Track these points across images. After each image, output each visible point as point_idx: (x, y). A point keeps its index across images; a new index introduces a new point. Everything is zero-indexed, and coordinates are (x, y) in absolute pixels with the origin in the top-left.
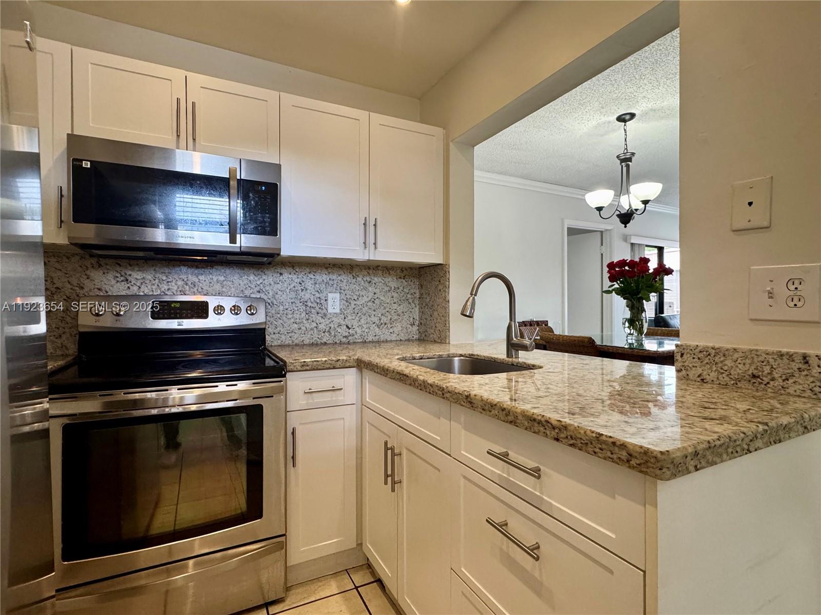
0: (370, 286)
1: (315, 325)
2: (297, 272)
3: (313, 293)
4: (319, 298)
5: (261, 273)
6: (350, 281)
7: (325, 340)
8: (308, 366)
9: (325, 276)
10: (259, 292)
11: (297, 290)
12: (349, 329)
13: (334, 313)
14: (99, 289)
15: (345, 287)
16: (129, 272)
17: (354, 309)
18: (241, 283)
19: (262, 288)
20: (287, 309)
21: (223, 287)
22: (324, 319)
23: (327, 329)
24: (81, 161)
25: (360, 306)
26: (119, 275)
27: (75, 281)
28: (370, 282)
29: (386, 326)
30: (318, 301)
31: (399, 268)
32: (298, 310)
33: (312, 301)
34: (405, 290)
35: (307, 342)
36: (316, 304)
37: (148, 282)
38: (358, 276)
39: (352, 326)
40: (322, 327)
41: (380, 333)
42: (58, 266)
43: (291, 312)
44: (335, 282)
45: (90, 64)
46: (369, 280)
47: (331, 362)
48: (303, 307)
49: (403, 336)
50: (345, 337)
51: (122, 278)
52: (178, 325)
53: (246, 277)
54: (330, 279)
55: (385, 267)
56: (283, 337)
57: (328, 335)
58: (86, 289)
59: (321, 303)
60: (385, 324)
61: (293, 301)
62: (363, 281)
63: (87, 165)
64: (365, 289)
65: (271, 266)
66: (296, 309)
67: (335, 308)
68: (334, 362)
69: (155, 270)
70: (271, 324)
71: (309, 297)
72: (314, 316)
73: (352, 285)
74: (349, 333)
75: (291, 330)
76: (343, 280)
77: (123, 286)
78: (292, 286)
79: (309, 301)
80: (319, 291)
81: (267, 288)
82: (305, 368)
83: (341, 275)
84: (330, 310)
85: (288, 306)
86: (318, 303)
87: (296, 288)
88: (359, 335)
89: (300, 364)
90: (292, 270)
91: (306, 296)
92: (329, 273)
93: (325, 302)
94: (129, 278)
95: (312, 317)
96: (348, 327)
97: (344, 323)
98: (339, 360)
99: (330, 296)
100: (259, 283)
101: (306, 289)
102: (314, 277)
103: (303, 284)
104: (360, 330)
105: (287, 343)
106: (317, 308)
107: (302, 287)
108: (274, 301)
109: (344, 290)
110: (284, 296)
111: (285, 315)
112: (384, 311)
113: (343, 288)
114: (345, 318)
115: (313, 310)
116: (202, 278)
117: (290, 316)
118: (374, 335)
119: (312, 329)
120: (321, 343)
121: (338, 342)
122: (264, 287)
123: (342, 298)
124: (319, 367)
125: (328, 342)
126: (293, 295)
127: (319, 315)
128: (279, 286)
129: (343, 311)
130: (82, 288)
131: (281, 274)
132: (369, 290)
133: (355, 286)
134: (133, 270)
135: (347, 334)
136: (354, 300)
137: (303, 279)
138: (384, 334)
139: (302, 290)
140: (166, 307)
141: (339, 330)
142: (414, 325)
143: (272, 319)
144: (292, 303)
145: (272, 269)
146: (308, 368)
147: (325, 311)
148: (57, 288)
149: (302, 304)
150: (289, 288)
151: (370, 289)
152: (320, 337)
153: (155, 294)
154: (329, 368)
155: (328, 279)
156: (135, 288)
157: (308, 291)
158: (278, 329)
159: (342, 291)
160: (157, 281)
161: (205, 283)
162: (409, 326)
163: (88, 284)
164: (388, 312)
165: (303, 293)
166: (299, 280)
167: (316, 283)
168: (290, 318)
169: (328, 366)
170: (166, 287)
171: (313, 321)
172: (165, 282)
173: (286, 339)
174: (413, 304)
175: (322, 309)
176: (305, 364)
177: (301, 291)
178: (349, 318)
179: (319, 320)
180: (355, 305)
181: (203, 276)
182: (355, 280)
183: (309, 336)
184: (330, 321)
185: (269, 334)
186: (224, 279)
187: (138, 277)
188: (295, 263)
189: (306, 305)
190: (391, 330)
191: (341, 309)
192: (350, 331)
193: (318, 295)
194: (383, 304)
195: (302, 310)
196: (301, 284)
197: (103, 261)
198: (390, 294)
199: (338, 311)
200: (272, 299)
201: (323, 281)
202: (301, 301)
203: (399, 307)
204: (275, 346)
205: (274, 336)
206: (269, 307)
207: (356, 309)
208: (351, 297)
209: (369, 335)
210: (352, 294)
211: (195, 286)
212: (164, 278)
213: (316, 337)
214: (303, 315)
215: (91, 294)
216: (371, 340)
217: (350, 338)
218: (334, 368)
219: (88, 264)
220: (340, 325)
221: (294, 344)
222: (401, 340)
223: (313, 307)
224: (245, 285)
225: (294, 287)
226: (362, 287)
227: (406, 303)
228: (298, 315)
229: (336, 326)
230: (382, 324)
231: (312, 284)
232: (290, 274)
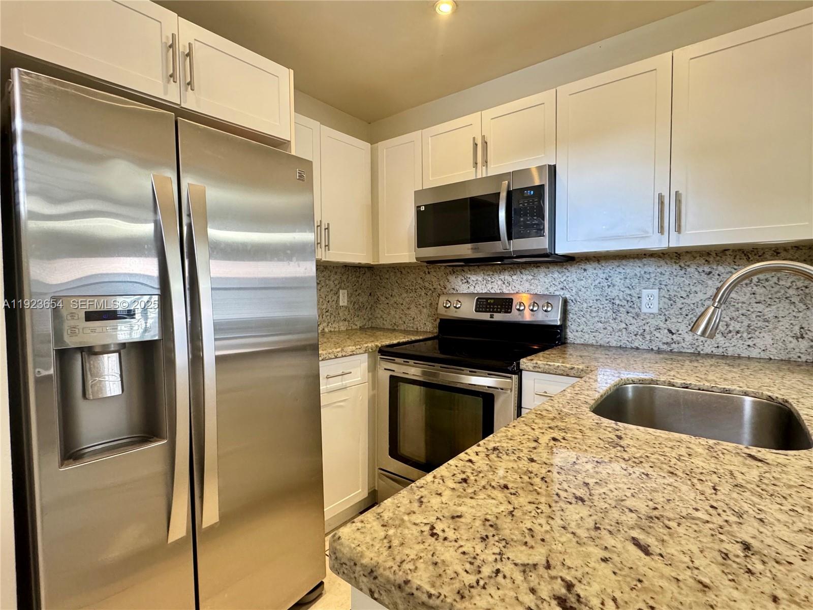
0: (711, 279)
1: (624, 326)
2: (602, 266)
3: (623, 289)
4: (630, 295)
5: (564, 270)
6: (675, 274)
7: (636, 344)
8: (539, 368)
9: (638, 270)
10: (563, 289)
11: (603, 286)
12: (673, 334)
13: (651, 314)
14: (453, 289)
15: (667, 281)
16: (469, 276)
17: (681, 309)
18: (546, 281)
19: (565, 285)
20: (590, 307)
21: (531, 285)
22: (636, 319)
23: (640, 332)
24: (420, 207)
25: (692, 305)
26: (463, 278)
27: (442, 283)
28: (710, 273)
29: (739, 335)
30: (629, 298)
31: (771, 249)
32: (603, 308)
33: (621, 298)
34: (781, 283)
35: (614, 344)
36: (626, 302)
37: (479, 283)
38: (688, 266)
39: (678, 331)
40: (631, 328)
41: (727, 344)
42: (435, 274)
43: (596, 310)
44: (653, 275)
46: (707, 269)
47: (564, 369)
48: (609, 305)
49: (773, 353)
50: (667, 343)
51: (465, 281)
52: (491, 318)
53: (551, 275)
54: (645, 272)
55: (740, 250)
56: (587, 336)
57: (641, 339)
58: (447, 289)
59: (633, 303)
60: (738, 332)
61: (598, 298)
62: (697, 273)
63: (423, 208)
64: (702, 283)
65: (575, 262)
66: (601, 307)
67: (651, 307)
68: (567, 369)
69: (484, 273)
70: (574, 321)
71: (617, 294)
72: (623, 316)
73: (678, 278)
74: (672, 339)
75: (595, 329)
76: (664, 272)
77: (465, 286)
78: (597, 282)
79: (617, 298)
80: (630, 287)
81: (571, 285)
82: (537, 369)
83: (661, 266)
84: (645, 310)
85: (593, 303)
86: (628, 301)
87: (602, 284)
88: (688, 344)
89: (532, 365)
90: (597, 265)
91: (614, 293)
92: (644, 265)
93: (638, 300)
94: (469, 281)
95: (620, 317)
96: (670, 331)
97: (665, 326)
98: (574, 368)
99: (645, 292)
100: (562, 280)
101: (614, 286)
102: (624, 271)
103: (610, 280)
104: (691, 338)
105: (590, 342)
106: (627, 307)
107: (609, 283)
108: (578, 298)
109: (666, 285)
110: (588, 293)
111: (589, 313)
112: (735, 314)
113: (664, 283)
114: (666, 320)
115: (622, 309)
116: (514, 277)
117: (594, 315)
118: (716, 345)
119: (620, 330)
120: (632, 348)
121: (655, 349)
122: (568, 284)
123: (662, 295)
124: (551, 372)
125: (640, 348)
126: (598, 292)
127: (629, 314)
128: (583, 283)
129: (664, 311)
130: (445, 288)
131: (585, 270)
132: (707, 284)
133: (683, 279)
134: (471, 274)
135: (669, 340)
136: (681, 297)
137: (610, 274)
138: (734, 346)
139: (609, 286)
140: (485, 303)
141: (658, 335)
142: (803, 338)
143: (575, 317)
144: (597, 300)
145: (576, 266)
146: (540, 370)
147: (637, 310)
148: (434, 289)
149: (608, 301)
150: (593, 285)
151: (710, 282)
152: (630, 340)
153: (484, 292)
154: (562, 375)
155: (643, 272)
156: (472, 287)
157: (616, 287)
158: (581, 327)
159: (663, 286)
160: (485, 281)
161: (517, 282)
162: (791, 339)
163: (449, 286)
164: (743, 315)
165: (609, 290)
166: (604, 276)
167: (626, 278)
168: (595, 317)
169: (561, 372)
170: (491, 286)
171: (621, 322)
172: (490, 282)
173: (589, 338)
174: (801, 305)
175: (634, 308)
176: (537, 365)
177: (607, 287)
178: (672, 321)
179: (629, 320)
180: (683, 304)
181: (515, 276)
182: (683, 271)
183: (616, 337)
184: (644, 322)
185: (571, 331)
186: (532, 277)
187: (474, 279)
188: (600, 257)
189: (613, 303)
190: (750, 343)
191: (660, 309)
192: (674, 337)
193: (628, 292)
194: (732, 303)
195: (608, 308)
196: (607, 279)
197: (456, 269)
198: (750, 289)
199: (655, 310)
200: (575, 296)
201: (636, 275)
202: (608, 298)
204: (578, 344)
205: (576, 334)
206: (572, 304)
207: (684, 309)
208: (677, 294)
209: (706, 345)
210: (679, 289)
211: (509, 285)
212: (489, 279)
213: (624, 340)
214: (610, 313)
215: (450, 292)
216: (709, 352)
217: (673, 346)
218: (568, 375)
219: (448, 271)
220: (658, 329)
221: (598, 344)
222: (771, 359)
223: (621, 306)
224: (549, 283)
225: (600, 283)
226: (694, 281)
227: (786, 304)
228: (603, 314)
229: (652, 329)
230: (730, 332)
231: (621, 279)
232: (595, 269)
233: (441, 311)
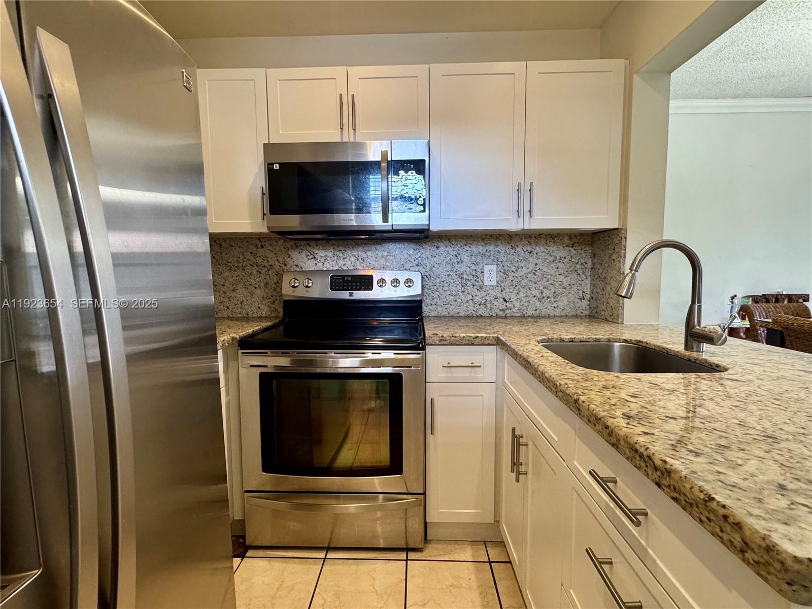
0: (531, 256)
1: (471, 297)
2: (453, 244)
3: (469, 265)
4: (475, 270)
5: (419, 247)
6: (508, 252)
7: (480, 313)
8: (446, 341)
9: (481, 248)
10: (418, 265)
11: (453, 263)
12: (506, 302)
13: (491, 286)
14: (297, 266)
15: (503, 258)
16: (316, 251)
17: (512, 281)
18: (402, 257)
19: (420, 261)
20: (443, 282)
21: (386, 261)
22: (480, 291)
23: (483, 302)
24: (273, 164)
25: (519, 278)
26: (309, 254)
27: (281, 259)
28: (531, 252)
29: (549, 300)
30: (474, 274)
31: (567, 235)
32: (454, 282)
33: (468, 273)
34: (573, 260)
35: (462, 314)
36: (472, 276)
37: (329, 259)
38: (517, 246)
39: (510, 299)
40: (477, 299)
41: (542, 307)
42: (270, 248)
43: (447, 285)
44: (492, 253)
45: (278, 81)
46: (529, 249)
47: (469, 338)
48: (458, 279)
49: (569, 311)
50: (503, 310)
51: (312, 256)
52: (350, 296)
53: (406, 252)
54: (486, 250)
55: (550, 234)
56: (440, 308)
57: (484, 308)
58: (288, 266)
59: (478, 276)
60: (548, 298)
61: (449, 273)
62: (523, 252)
63: (276, 167)
64: (525, 259)
65: (429, 240)
66: (452, 281)
67: (492, 280)
68: (472, 338)
69: (334, 249)
70: (429, 295)
71: (465, 270)
72: (470, 289)
73: (510, 255)
74: (506, 306)
75: (447, 302)
76: (500, 251)
77: (312, 262)
78: (448, 258)
79: (465, 273)
80: (475, 263)
81: (425, 262)
82: (443, 342)
83: (498, 246)
84: (486, 283)
85: (445, 278)
86: (473, 276)
87: (452, 261)
88: (517, 309)
89: (438, 339)
90: (448, 243)
91: (462, 268)
92: (486, 244)
93: (481, 275)
94: (316, 256)
95: (468, 289)
96: (505, 300)
97: (501, 296)
98: (478, 336)
99: (487, 268)
100: (417, 257)
101: (462, 262)
102: (470, 249)
103: (459, 257)
104: (519, 304)
105: (443, 314)
106: (473, 281)
107: (458, 260)
108: (432, 273)
109: (502, 262)
110: (441, 269)
111: (441, 287)
112: (546, 284)
113: (500, 260)
114: (502, 291)
115: (469, 283)
116: (369, 253)
117: (446, 288)
118: (535, 309)
119: (467, 302)
120: (477, 316)
121: (494, 315)
122: (422, 260)
123: (499, 270)
124: (457, 343)
125: (484, 315)
126: (449, 267)
127: (475, 287)
128: (436, 259)
129: (500, 283)
130: (286, 265)
131: (438, 247)
132: (529, 261)
133: (514, 257)
134: (318, 249)
135: (504, 307)
136: (513, 271)
137: (459, 252)
138: (546, 308)
139: (458, 263)
140: (341, 280)
141: (496, 303)
142: (584, 299)
143: (429, 291)
144: (448, 275)
145: (430, 243)
146: (446, 343)
147: (481, 283)
148: (271, 265)
149: (457, 276)
150: (445, 261)
151: (531, 259)
152: (475, 309)
153: (335, 269)
154: (468, 345)
155: (485, 251)
156: (321, 264)
157: (464, 263)
158: (435, 300)
159: (500, 263)
160: (336, 258)
161: (372, 258)
162: (578, 300)
163: (290, 262)
164: (551, 284)
165: (459, 266)
166: (455, 253)
167: (472, 255)
168: (446, 291)
169: (466, 342)
170: (343, 263)
171: (468, 294)
172: (342, 258)
173: (442, 311)
174: (583, 275)
175: (478, 281)
176: (443, 338)
177: (456, 263)
178: (506, 291)
179: (475, 292)
180: (513, 277)
181: (370, 252)
182: (514, 250)
183: (465, 308)
184: (486, 293)
185: (426, 305)
186: (387, 254)
187: (322, 255)
188: (451, 236)
189: (462, 278)
190: (555, 305)
191: (497, 282)
192: (508, 304)
193: (473, 267)
194: (545, 276)
195: (458, 283)
196: (457, 256)
197: (298, 243)
198: (555, 264)
199: (494, 283)
200: (429, 272)
201: (479, 252)
202: (458, 272)
203: (566, 279)
204: (432, 317)
205: (431, 307)
206: (427, 279)
207: (514, 282)
208: (509, 269)
209: (529, 309)
210: (511, 265)
211: (364, 261)
212: (341, 255)
213: (471, 309)
214: (459, 287)
215: (292, 270)
216: (531, 315)
217: (507, 311)
218: (472, 344)
219: (288, 245)
220: (496, 298)
221: (450, 315)
222: (567, 316)
223: (468, 280)
224: (405, 259)
225: (450, 260)
226: (521, 258)
227: (575, 275)
228: (454, 288)
229: (492, 299)
230: (543, 297)
231: (468, 256)
232: (446, 247)
233: (287, 291)
